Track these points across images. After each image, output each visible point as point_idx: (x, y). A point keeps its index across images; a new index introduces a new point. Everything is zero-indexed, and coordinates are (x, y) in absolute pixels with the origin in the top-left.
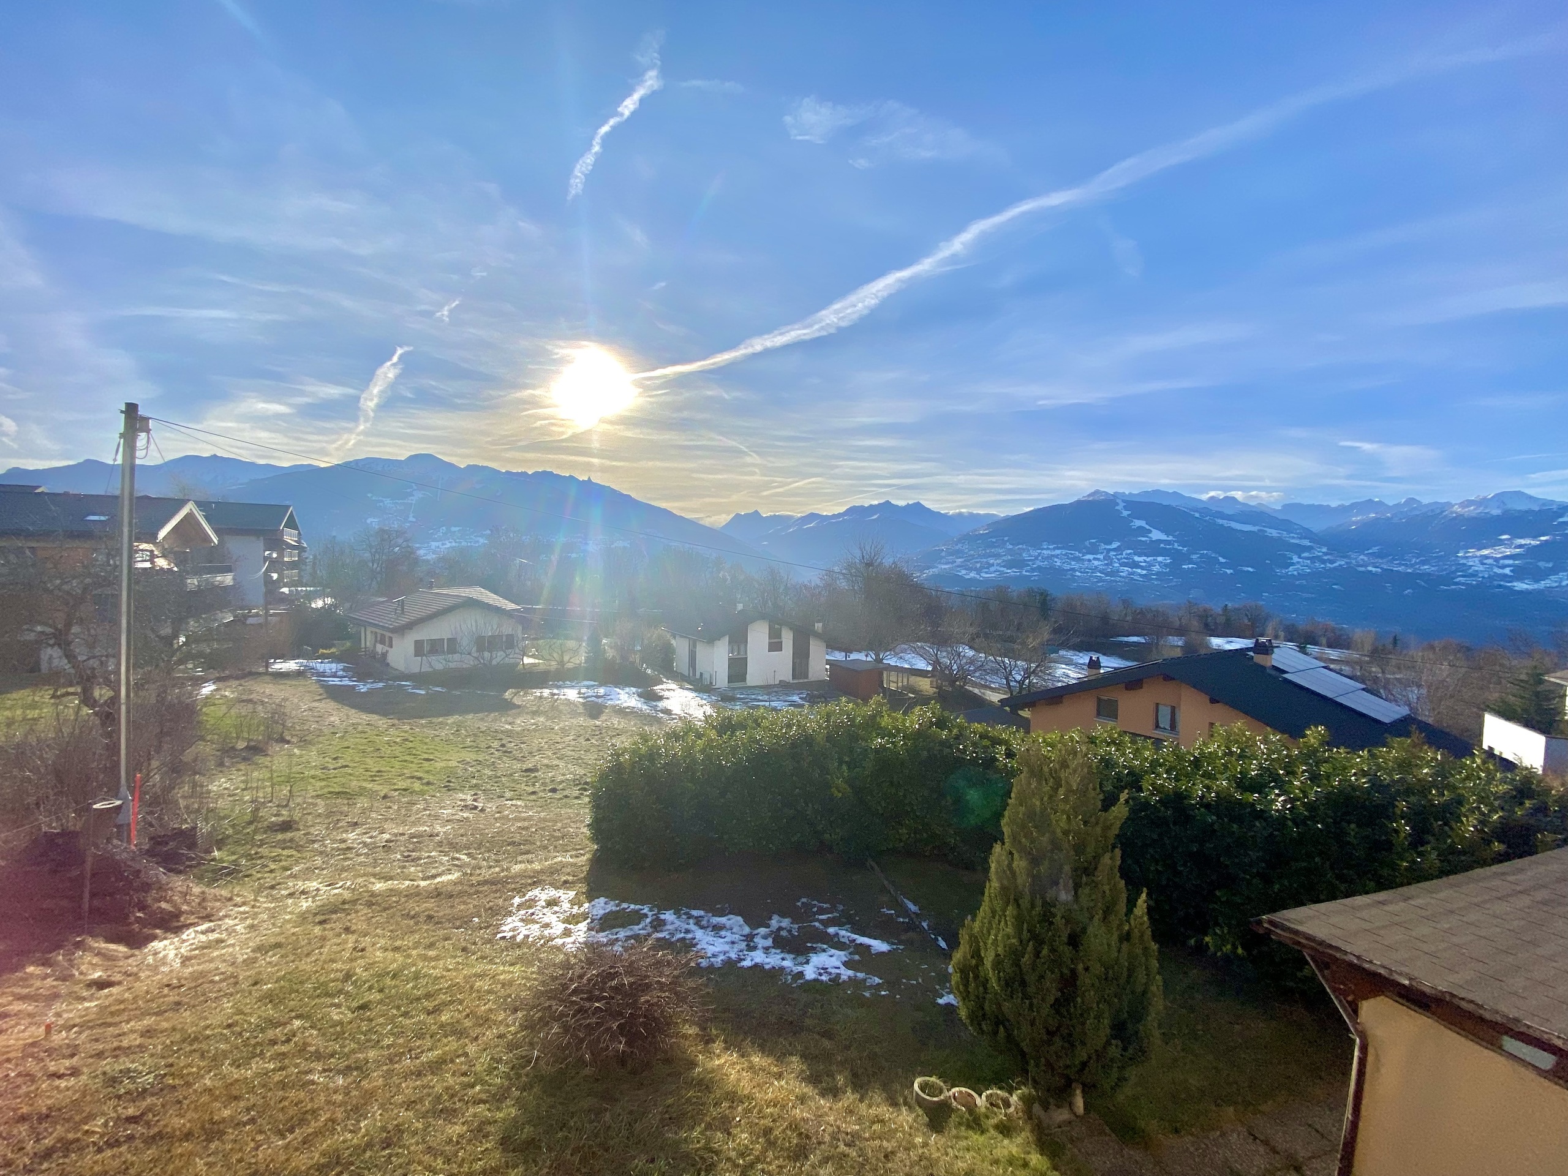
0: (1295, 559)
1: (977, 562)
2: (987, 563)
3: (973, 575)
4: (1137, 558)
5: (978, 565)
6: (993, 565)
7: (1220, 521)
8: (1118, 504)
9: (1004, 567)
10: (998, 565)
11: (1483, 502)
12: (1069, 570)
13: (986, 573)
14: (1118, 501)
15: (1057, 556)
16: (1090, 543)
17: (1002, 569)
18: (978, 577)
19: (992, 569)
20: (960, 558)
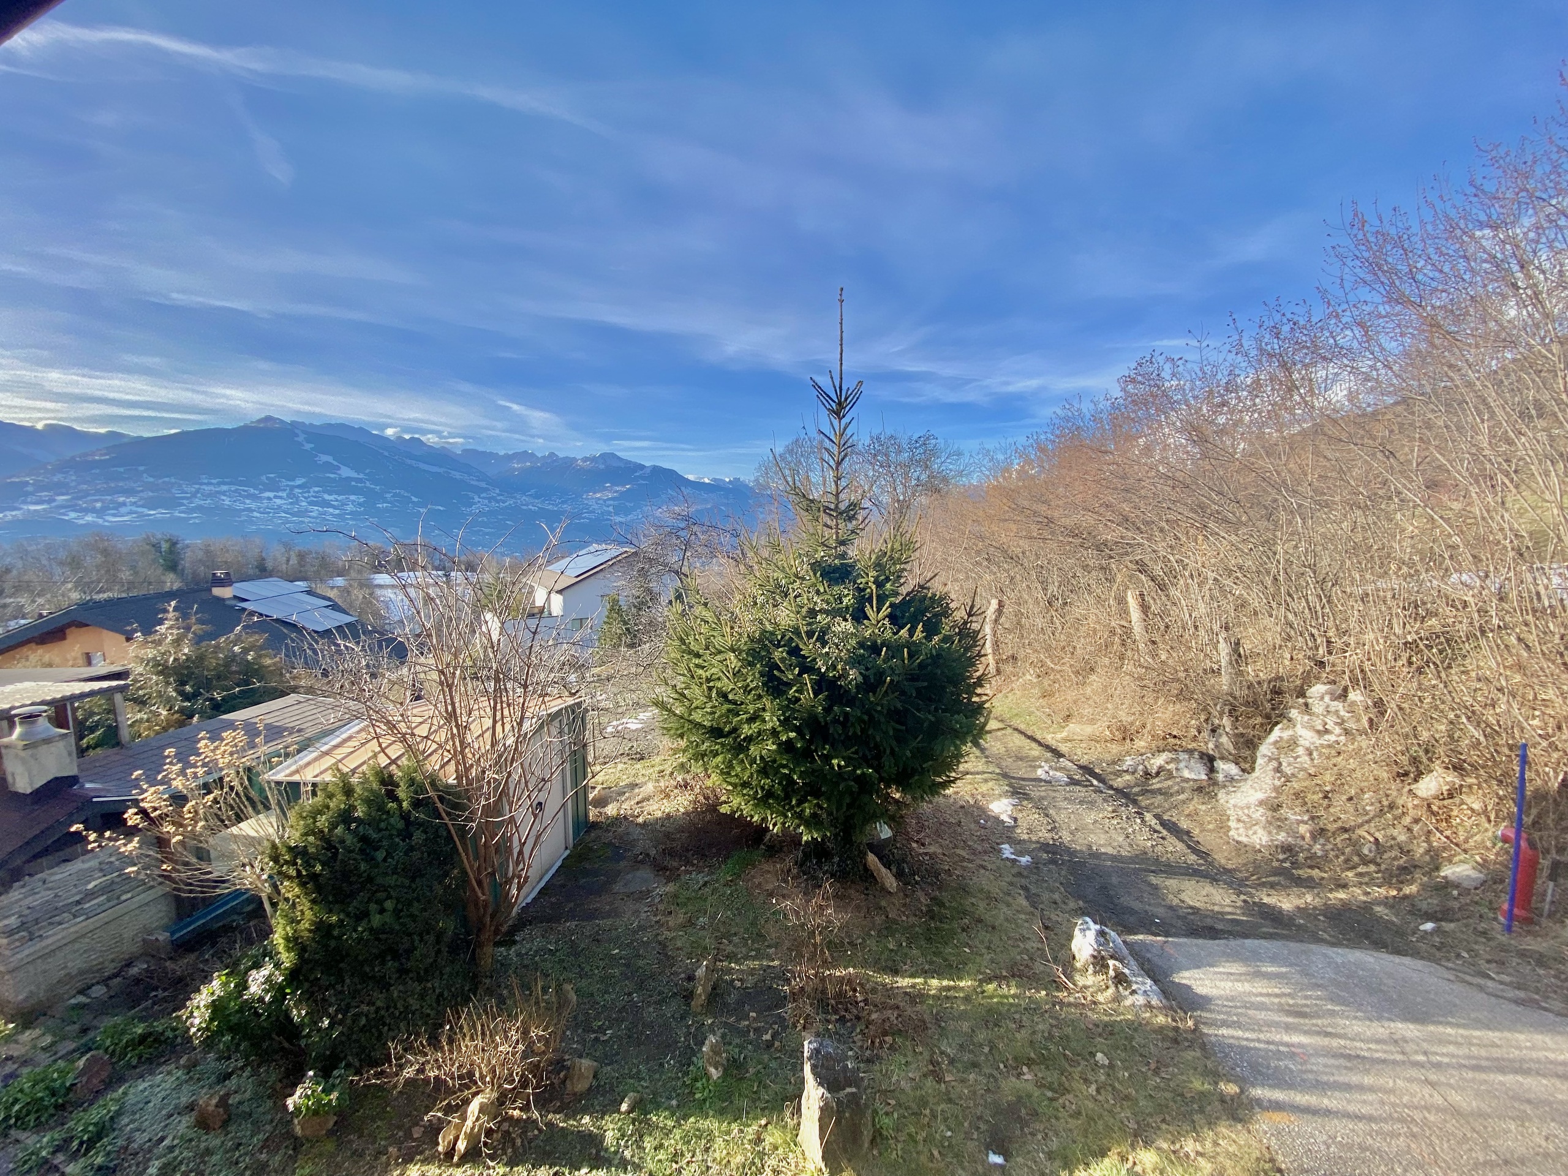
0: (477, 499)
1: (97, 501)
2: (112, 502)
3: (89, 518)
4: (327, 497)
5: (99, 505)
6: (124, 504)
7: (409, 461)
8: (297, 435)
9: (142, 506)
10: (134, 503)
11: (593, 459)
12: (244, 510)
13: (114, 515)
14: (296, 431)
15: (224, 493)
16: (268, 478)
17: (140, 510)
18: (100, 521)
19: (123, 510)
20: (63, 494)
